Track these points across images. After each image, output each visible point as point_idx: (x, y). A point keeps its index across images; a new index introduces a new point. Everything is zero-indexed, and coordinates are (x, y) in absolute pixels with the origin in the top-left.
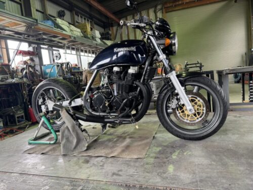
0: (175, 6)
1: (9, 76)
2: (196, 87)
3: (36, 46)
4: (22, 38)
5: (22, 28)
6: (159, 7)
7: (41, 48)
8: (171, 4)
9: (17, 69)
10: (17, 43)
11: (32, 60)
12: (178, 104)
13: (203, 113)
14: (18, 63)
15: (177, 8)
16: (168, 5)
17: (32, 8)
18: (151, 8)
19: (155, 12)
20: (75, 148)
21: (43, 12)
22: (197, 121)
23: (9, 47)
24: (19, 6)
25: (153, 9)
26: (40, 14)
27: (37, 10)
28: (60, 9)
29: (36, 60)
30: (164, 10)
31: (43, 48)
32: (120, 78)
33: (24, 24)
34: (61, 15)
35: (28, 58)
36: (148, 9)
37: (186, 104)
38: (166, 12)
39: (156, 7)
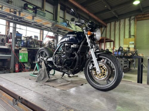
0: (144, 17)
1: (39, 46)
2: (106, 60)
3: (56, 34)
4: (49, 30)
5: (50, 25)
6: (133, 17)
7: (58, 35)
8: (141, 16)
9: (45, 44)
10: (47, 32)
11: (53, 41)
12: (93, 67)
13: (106, 75)
14: (47, 41)
15: (145, 19)
16: (139, 16)
17: (58, 16)
18: (127, 18)
19: (130, 20)
20: (42, 80)
21: (64, 19)
22: (103, 79)
23: (44, 33)
24: (53, 15)
25: (128, 19)
26: (62, 19)
27: (60, 17)
28: (73, 17)
29: (55, 41)
30: (135, 19)
31: (60, 36)
32: (67, 49)
33: (51, 23)
34: (73, 20)
35: (52, 39)
36: (125, 19)
37: (97, 68)
38: (137, 21)
39: (130, 17)
